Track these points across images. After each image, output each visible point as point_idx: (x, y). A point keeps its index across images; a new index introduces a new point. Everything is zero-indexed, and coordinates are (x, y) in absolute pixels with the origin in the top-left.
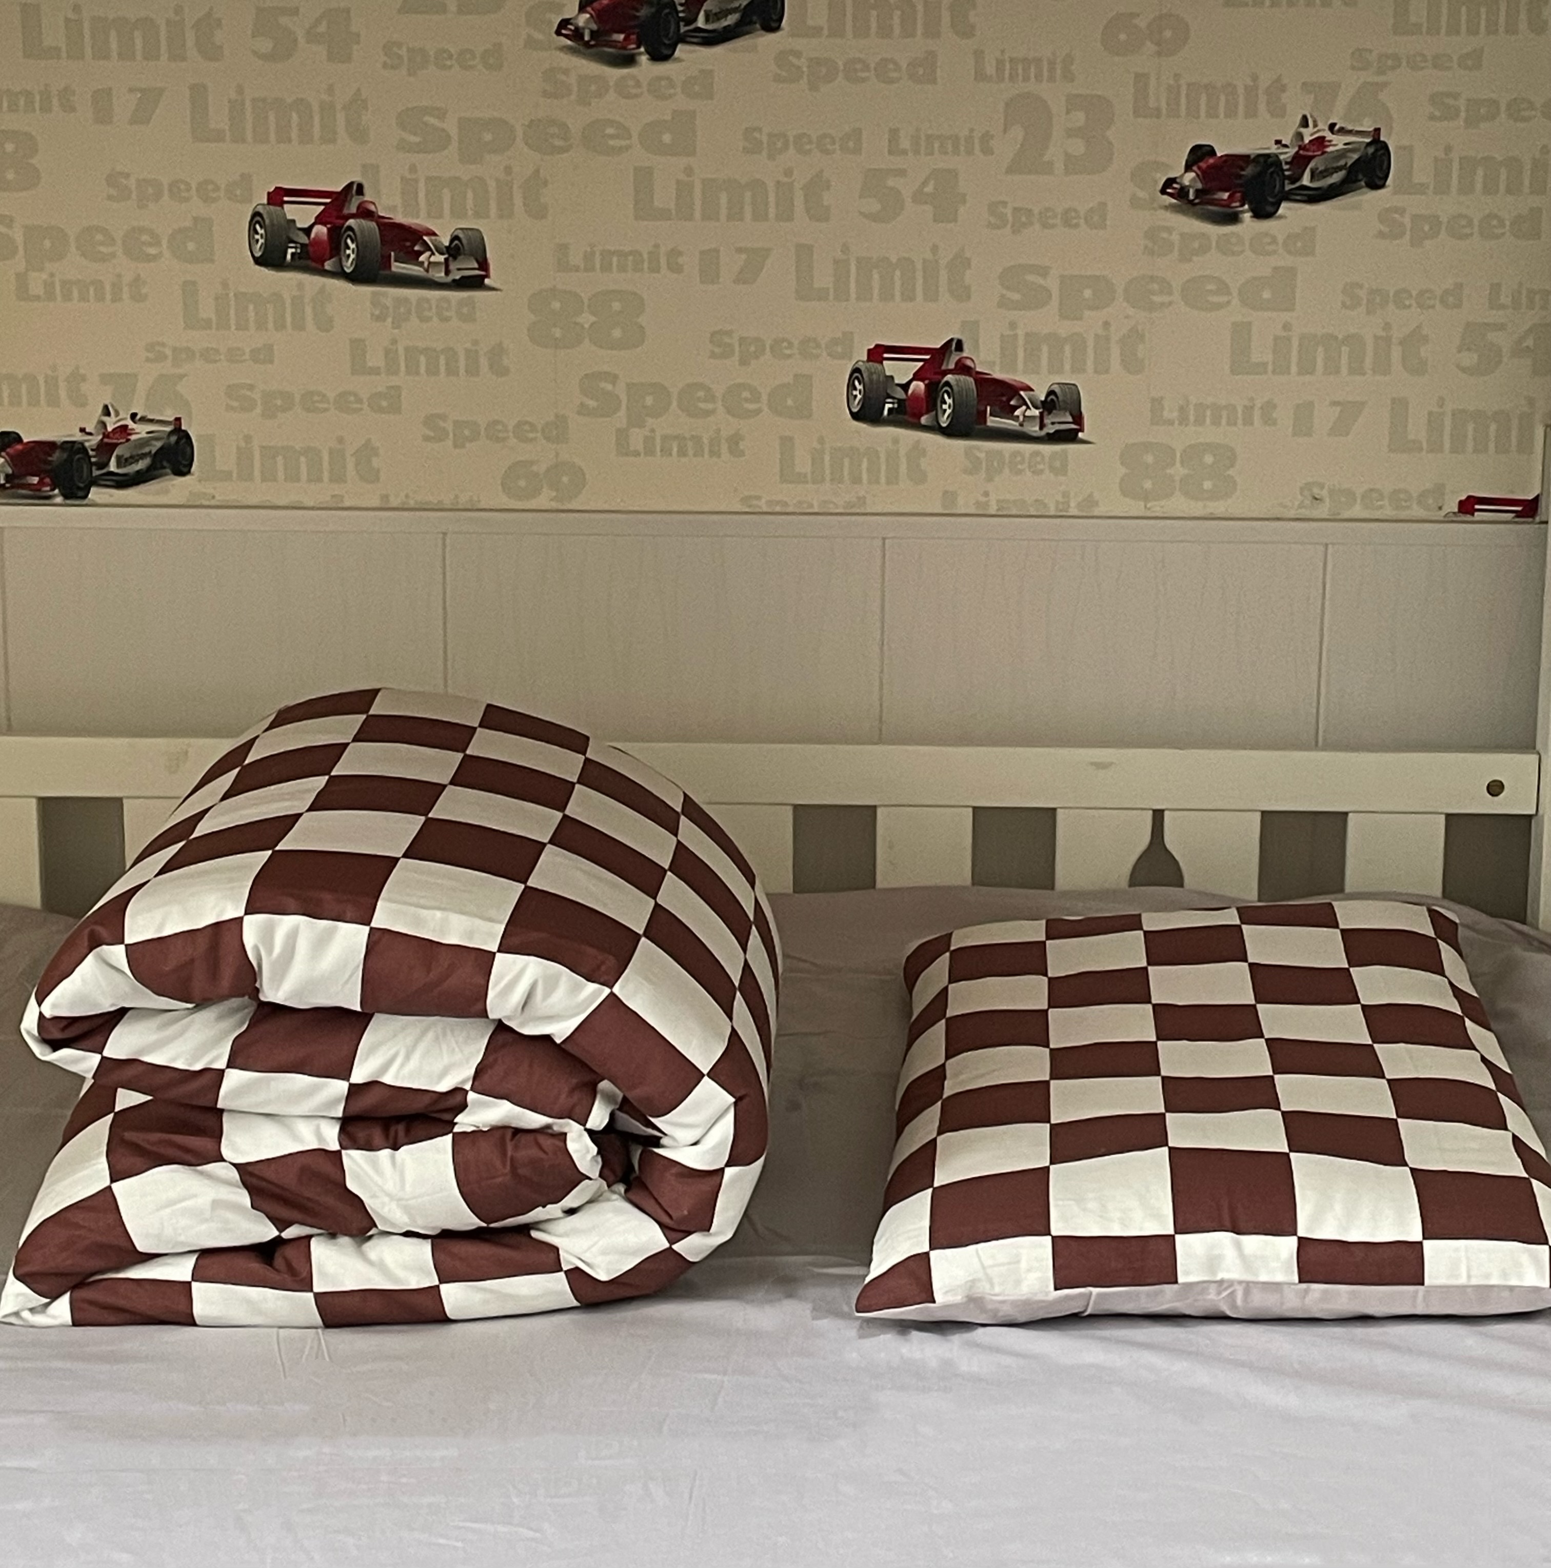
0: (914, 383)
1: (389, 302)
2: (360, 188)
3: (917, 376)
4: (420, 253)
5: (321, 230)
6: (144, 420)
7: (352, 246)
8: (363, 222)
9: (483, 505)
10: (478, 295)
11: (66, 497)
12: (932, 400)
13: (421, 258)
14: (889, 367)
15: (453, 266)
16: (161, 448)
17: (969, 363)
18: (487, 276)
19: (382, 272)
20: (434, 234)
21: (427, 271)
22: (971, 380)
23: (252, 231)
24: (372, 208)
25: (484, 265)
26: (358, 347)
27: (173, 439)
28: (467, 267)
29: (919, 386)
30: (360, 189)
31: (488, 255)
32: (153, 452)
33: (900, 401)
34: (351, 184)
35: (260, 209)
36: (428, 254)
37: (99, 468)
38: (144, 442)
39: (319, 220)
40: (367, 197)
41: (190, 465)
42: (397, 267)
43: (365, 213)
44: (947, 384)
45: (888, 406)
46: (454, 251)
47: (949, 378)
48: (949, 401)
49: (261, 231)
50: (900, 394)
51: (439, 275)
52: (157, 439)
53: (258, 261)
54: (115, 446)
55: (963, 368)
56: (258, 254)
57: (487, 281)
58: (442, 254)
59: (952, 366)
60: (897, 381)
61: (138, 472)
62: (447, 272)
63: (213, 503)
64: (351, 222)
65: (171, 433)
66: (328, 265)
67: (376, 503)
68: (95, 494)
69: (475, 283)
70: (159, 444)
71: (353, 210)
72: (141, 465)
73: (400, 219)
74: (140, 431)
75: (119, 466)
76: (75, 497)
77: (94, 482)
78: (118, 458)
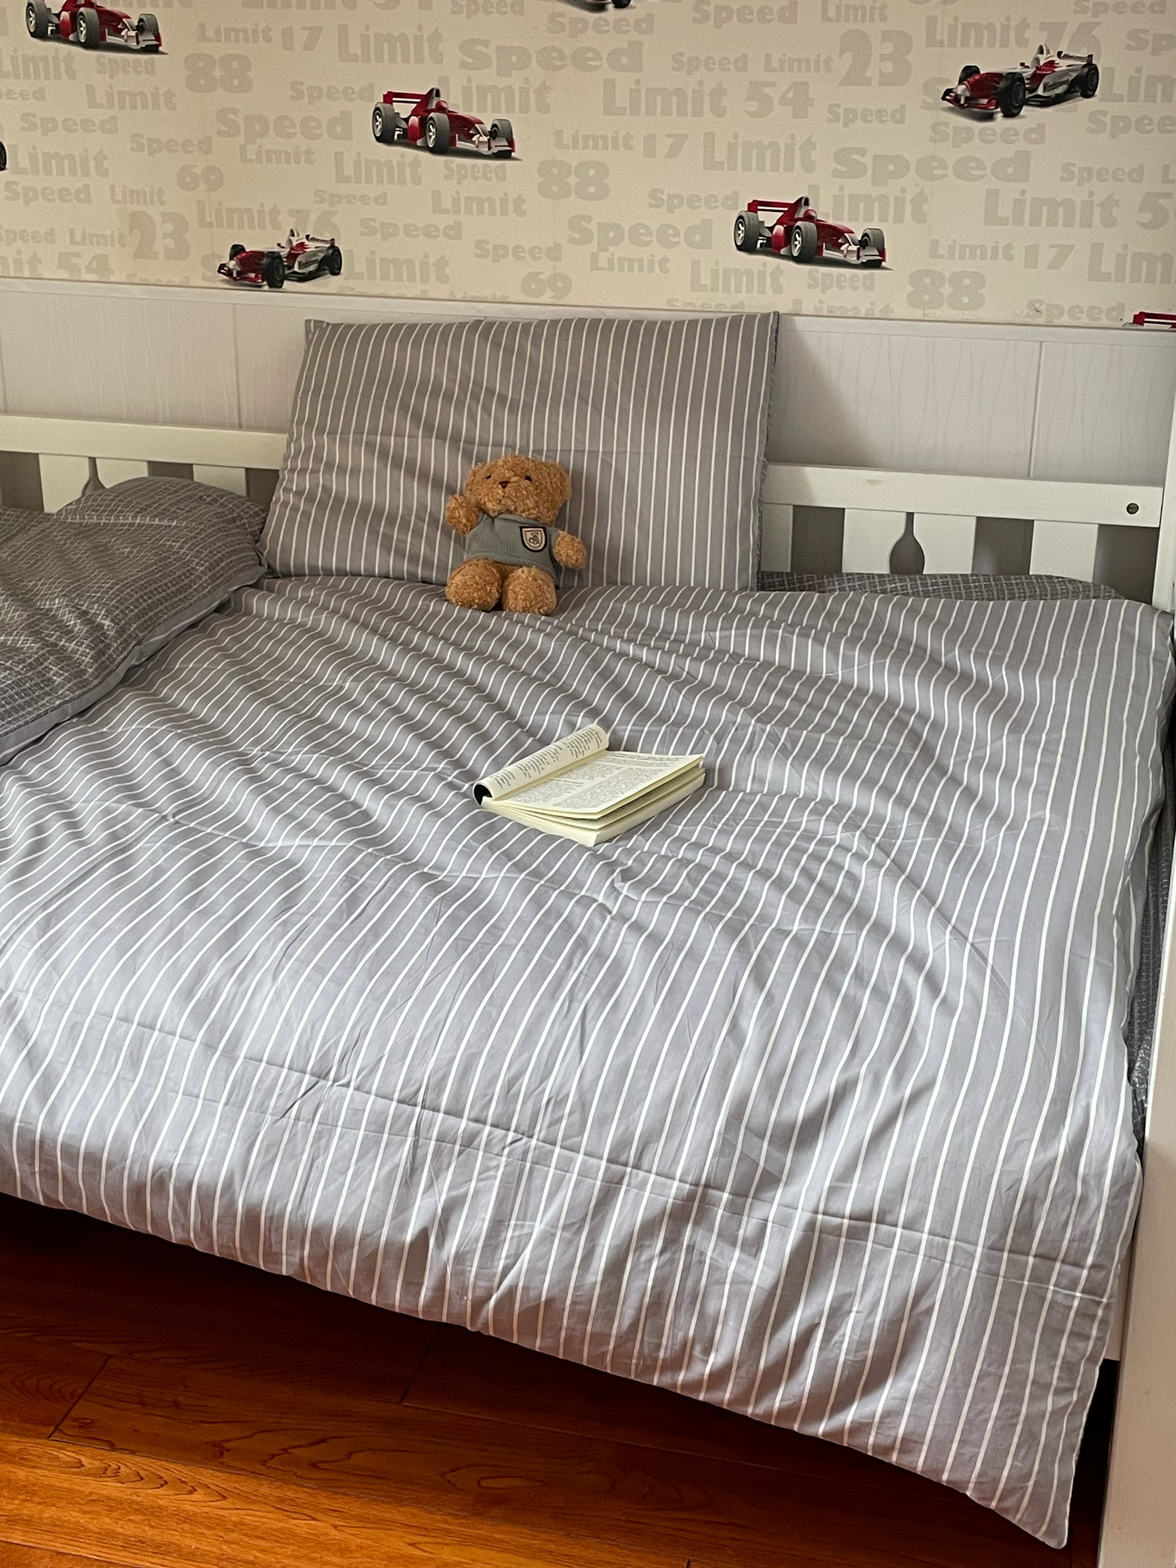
0: (778, 227)
1: (454, 167)
2: (439, 92)
3: (779, 222)
4: (473, 135)
5: (414, 120)
6: (314, 239)
7: (433, 130)
8: (440, 115)
9: (509, 300)
10: (507, 163)
11: (271, 285)
12: (788, 238)
13: (474, 139)
14: (762, 216)
15: (492, 145)
16: (323, 258)
17: (813, 214)
18: (513, 151)
19: (451, 147)
20: (482, 123)
21: (477, 147)
22: (812, 226)
23: (375, 120)
24: (445, 105)
25: (511, 144)
26: (436, 195)
27: (331, 251)
28: (501, 145)
29: (780, 229)
30: (439, 95)
31: (514, 137)
32: (319, 259)
33: (768, 239)
34: (432, 90)
35: (379, 106)
36: (478, 136)
37: (289, 269)
38: (313, 253)
39: (414, 113)
40: (443, 99)
41: (340, 269)
42: (460, 144)
43: (441, 109)
44: (798, 227)
45: (760, 242)
46: (494, 134)
47: (799, 223)
48: (799, 239)
49: (380, 120)
50: (768, 234)
51: (484, 150)
52: (320, 252)
53: (378, 139)
54: (298, 254)
55: (808, 218)
56: (377, 135)
57: (513, 154)
58: (486, 136)
59: (801, 214)
60: (767, 225)
61: (311, 272)
62: (489, 148)
63: (352, 293)
64: (433, 114)
65: (329, 248)
66: (419, 143)
67: (447, 296)
68: (287, 284)
69: (506, 155)
70: (322, 255)
71: (434, 107)
72: (312, 268)
73: (461, 113)
74: (312, 246)
75: (300, 268)
76: (275, 286)
77: (286, 278)
78: (300, 263)
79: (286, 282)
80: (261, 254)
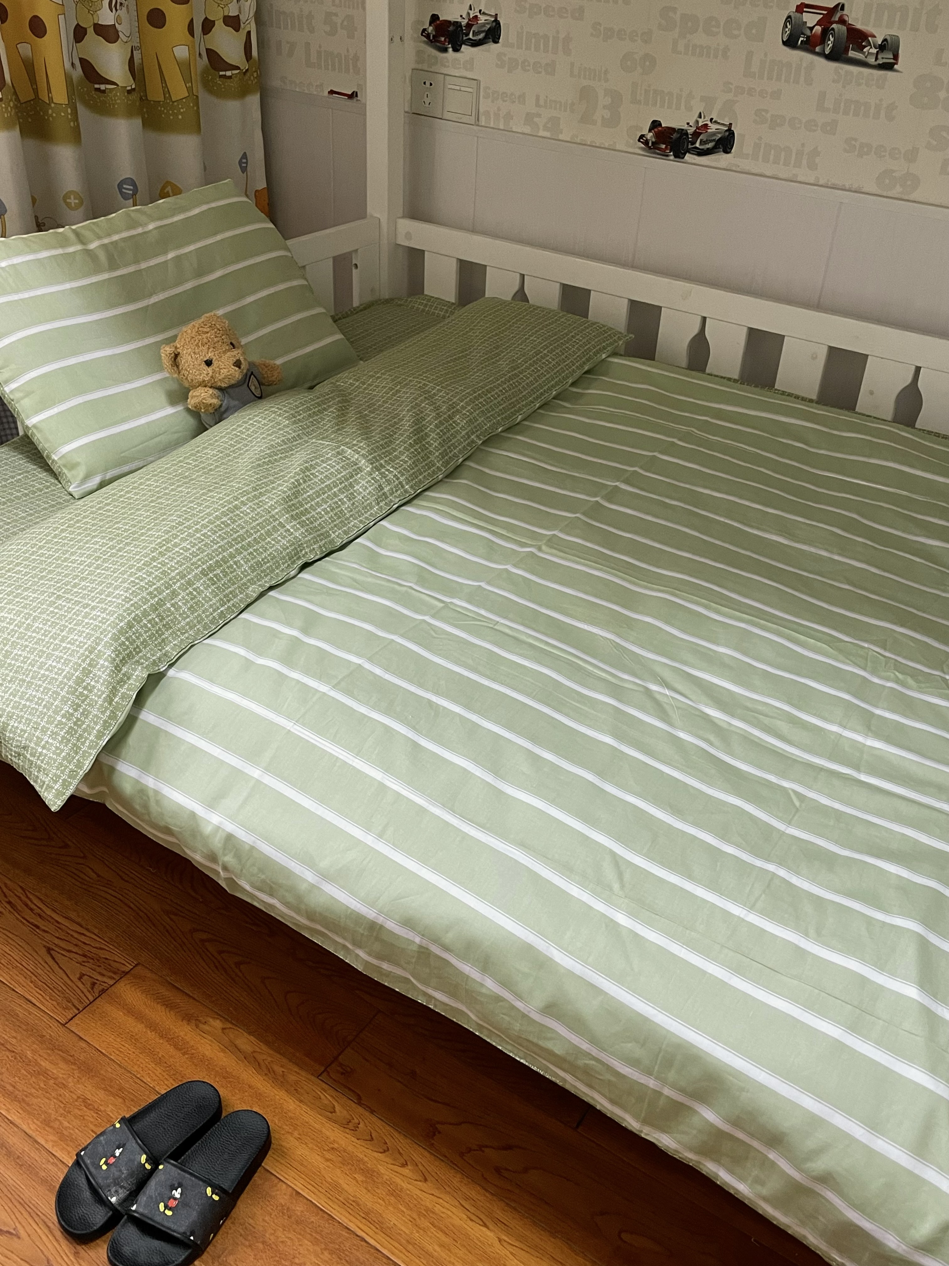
1: (842, 73)
2: (843, 6)
4: (865, 47)
5: (818, 29)
6: (716, 122)
7: (832, 39)
8: (840, 26)
9: (864, 190)
10: (889, 74)
11: (676, 156)
13: (865, 50)
15: (880, 57)
16: (721, 138)
18: (896, 64)
19: (844, 56)
20: (875, 37)
21: (866, 57)
23: (785, 26)
24: (846, 18)
25: (896, 57)
26: (822, 95)
27: (727, 133)
28: (886, 57)
30: (843, 8)
31: (900, 52)
32: (717, 138)
34: (839, 4)
35: (792, 14)
36: (869, 47)
37: (692, 144)
38: (714, 134)
39: (819, 23)
40: (845, 12)
41: (732, 148)
42: (852, 54)
43: (842, 21)
46: (882, 47)
49: (789, 27)
51: (871, 60)
52: (719, 133)
53: (784, 43)
54: (701, 133)
56: (785, 40)
57: (896, 66)
58: (876, 48)
61: (708, 149)
62: (876, 59)
63: (738, 169)
64: (834, 26)
65: (726, 131)
66: (818, 49)
67: (812, 182)
68: (688, 157)
69: (888, 67)
70: (720, 136)
71: (837, 19)
72: (710, 145)
73: (859, 26)
74: (713, 128)
75: (701, 144)
76: (679, 157)
77: (688, 151)
78: (701, 140)
79: (687, 155)
80: (673, 129)
